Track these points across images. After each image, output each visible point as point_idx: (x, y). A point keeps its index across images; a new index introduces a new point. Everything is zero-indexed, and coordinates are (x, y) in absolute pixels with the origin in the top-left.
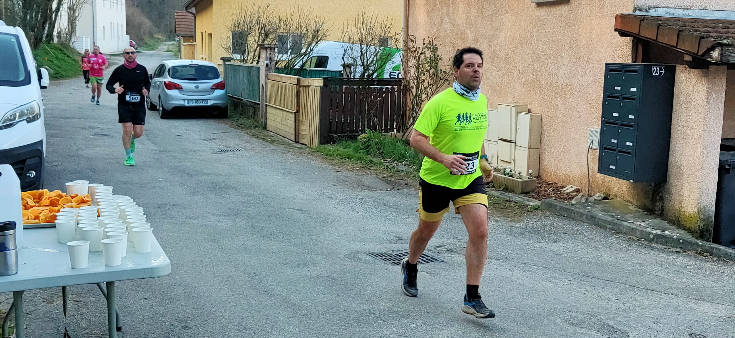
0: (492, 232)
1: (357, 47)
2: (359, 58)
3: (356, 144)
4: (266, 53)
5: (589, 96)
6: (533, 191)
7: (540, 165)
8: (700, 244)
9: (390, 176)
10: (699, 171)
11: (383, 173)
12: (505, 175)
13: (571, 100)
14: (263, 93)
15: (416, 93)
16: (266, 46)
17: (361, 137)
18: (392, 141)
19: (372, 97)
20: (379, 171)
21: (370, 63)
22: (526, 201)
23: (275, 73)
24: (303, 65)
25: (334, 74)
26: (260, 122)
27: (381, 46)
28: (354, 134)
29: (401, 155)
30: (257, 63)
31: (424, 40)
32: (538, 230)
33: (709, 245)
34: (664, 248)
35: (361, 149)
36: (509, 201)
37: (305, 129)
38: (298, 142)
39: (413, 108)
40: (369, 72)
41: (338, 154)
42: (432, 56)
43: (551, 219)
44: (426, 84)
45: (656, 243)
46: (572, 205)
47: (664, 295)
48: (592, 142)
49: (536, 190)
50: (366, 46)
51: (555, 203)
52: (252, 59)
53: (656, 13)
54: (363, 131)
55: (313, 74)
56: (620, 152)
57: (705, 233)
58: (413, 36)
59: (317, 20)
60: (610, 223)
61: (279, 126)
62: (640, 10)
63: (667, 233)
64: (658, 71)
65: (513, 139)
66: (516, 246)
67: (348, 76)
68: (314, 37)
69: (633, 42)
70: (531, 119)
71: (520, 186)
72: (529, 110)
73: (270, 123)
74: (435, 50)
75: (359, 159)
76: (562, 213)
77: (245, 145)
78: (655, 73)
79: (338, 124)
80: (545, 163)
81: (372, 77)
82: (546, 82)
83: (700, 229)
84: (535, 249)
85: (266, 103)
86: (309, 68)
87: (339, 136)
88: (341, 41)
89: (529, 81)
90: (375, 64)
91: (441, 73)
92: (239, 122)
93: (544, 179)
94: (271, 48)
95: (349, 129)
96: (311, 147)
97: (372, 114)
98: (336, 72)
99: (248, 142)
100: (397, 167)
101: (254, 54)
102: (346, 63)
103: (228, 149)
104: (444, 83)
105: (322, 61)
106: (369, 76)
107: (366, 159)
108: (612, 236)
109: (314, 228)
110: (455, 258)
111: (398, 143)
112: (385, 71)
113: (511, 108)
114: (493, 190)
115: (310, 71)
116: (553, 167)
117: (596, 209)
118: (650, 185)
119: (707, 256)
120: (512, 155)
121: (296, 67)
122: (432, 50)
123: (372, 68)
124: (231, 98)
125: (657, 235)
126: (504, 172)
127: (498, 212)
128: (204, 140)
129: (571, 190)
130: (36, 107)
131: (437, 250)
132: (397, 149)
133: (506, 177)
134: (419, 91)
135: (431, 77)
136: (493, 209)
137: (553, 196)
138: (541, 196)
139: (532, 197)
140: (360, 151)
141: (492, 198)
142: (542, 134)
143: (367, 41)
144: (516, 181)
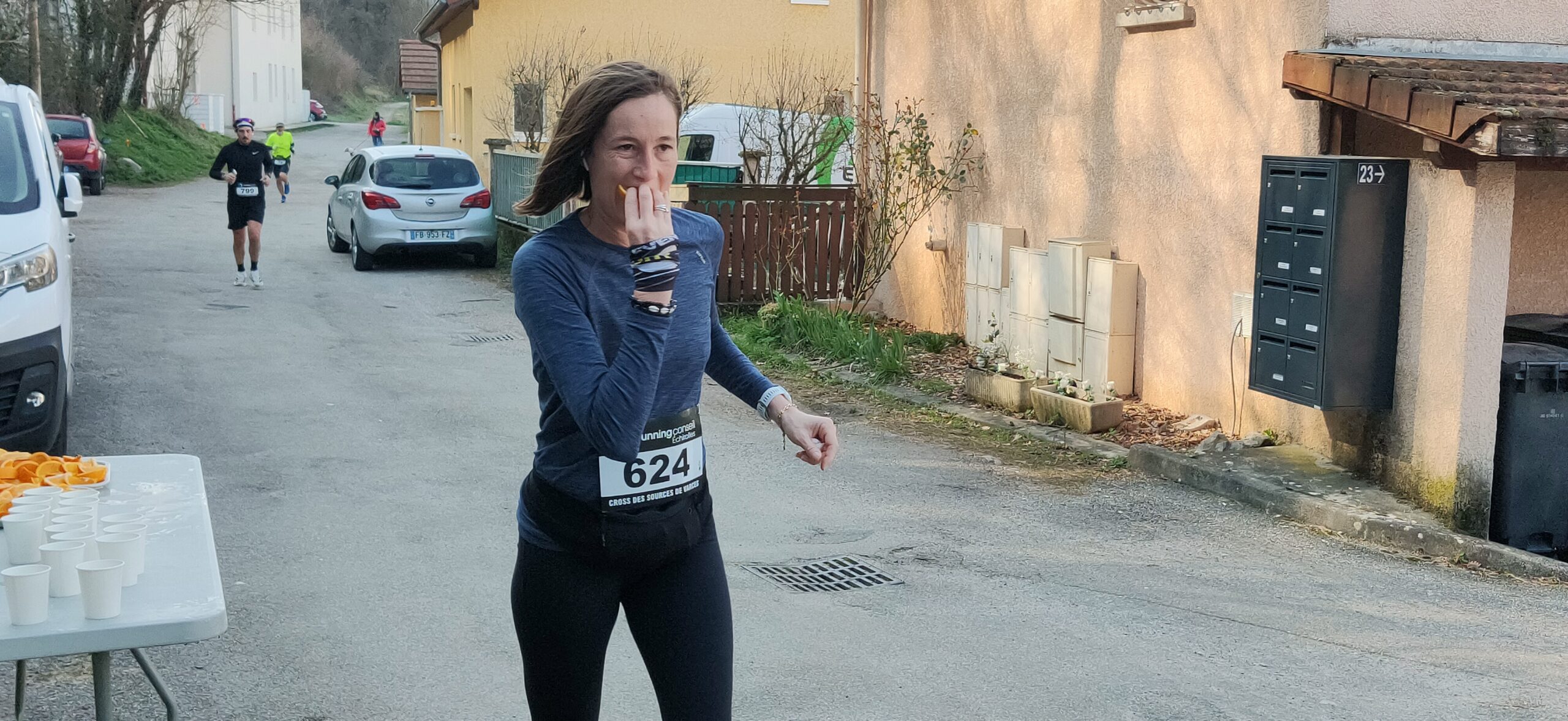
0: (1019, 518)
1: (773, 116)
2: (776, 138)
3: (755, 325)
5: (1233, 226)
6: (1115, 428)
7: (1136, 371)
8: (1461, 542)
9: (820, 395)
10: (1459, 387)
11: (807, 388)
12: (1058, 392)
13: (1197, 233)
15: (882, 214)
17: (766, 310)
18: (829, 318)
19: (791, 225)
20: (799, 383)
21: (800, 151)
22: (1098, 447)
25: (724, 172)
28: (755, 302)
29: (846, 349)
31: (896, 104)
32: (1117, 513)
33: (1480, 546)
34: (1384, 551)
35: (765, 336)
36: (1064, 449)
39: (876, 249)
40: (797, 169)
42: (914, 137)
43: (1148, 488)
44: (902, 198)
45: (1369, 537)
46: (1194, 458)
47: (1368, 655)
48: (1241, 321)
49: (1122, 427)
50: (790, 113)
51: (1158, 454)
53: (1373, 48)
54: (770, 298)
56: (1293, 344)
57: (1474, 518)
58: (876, 95)
59: (688, 58)
60: (1272, 496)
62: (1337, 42)
63: (1391, 517)
64: (1371, 173)
65: (1079, 315)
67: (753, 178)
69: (1322, 110)
70: (1116, 271)
71: (1089, 417)
72: (1112, 253)
74: (921, 123)
75: (759, 357)
76: (1173, 475)
78: (1365, 178)
80: (1147, 366)
81: (805, 180)
83: (1462, 510)
84: (1104, 553)
88: (739, 103)
90: (811, 152)
91: (934, 173)
93: (1144, 400)
95: (742, 293)
97: (788, 261)
98: (728, 168)
100: (837, 374)
102: (749, 149)
103: (488, 335)
104: (940, 195)
105: (701, 147)
106: (798, 177)
107: (773, 358)
108: (1274, 525)
110: (930, 576)
111: (842, 323)
112: (833, 167)
113: (1075, 250)
114: (1033, 424)
116: (1162, 375)
117: (1246, 466)
118: (1360, 415)
119: (1474, 570)
120: (1078, 349)
122: (914, 124)
123: (804, 160)
124: (503, 224)
125: (1371, 525)
126: (1057, 385)
127: (1037, 473)
128: (440, 315)
129: (1198, 424)
130: (48, 256)
131: (896, 558)
132: (838, 336)
133: (1060, 396)
134: (889, 210)
135: (913, 183)
136: (1028, 467)
137: (1158, 436)
138: (1132, 437)
139: (1113, 440)
140: (763, 340)
141: (1030, 443)
142: (1138, 304)
143: (792, 102)
144: (1082, 407)
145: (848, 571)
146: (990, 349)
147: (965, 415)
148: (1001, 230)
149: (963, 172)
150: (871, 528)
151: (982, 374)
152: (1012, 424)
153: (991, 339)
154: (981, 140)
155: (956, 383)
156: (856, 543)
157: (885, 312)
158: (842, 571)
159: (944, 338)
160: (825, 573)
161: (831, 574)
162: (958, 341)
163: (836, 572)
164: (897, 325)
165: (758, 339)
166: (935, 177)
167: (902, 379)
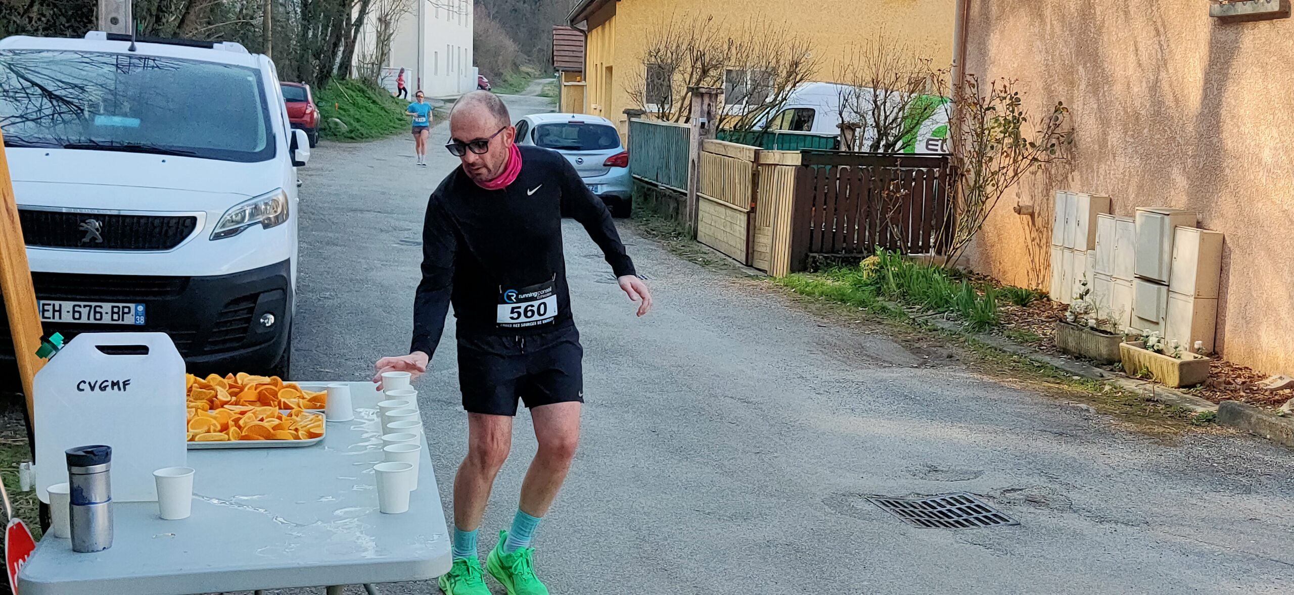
0: (1119, 466)
1: (868, 93)
2: (870, 113)
3: (856, 275)
4: (702, 104)
6: (1202, 383)
7: (1218, 331)
9: (919, 339)
11: (906, 333)
12: (1146, 348)
14: (691, 175)
15: (975, 181)
16: (703, 91)
17: (868, 262)
18: (925, 271)
19: (891, 188)
20: (898, 329)
21: (891, 123)
22: (1186, 401)
23: (717, 138)
24: (769, 124)
25: (823, 141)
26: (687, 225)
27: (912, 92)
28: (855, 255)
29: (941, 299)
30: (686, 122)
31: (993, 83)
32: (1212, 465)
35: (867, 285)
36: (1154, 401)
37: (763, 240)
38: (751, 266)
39: (968, 211)
40: (887, 139)
41: (822, 293)
42: (1008, 113)
43: (1238, 442)
44: (994, 166)
46: (1282, 416)
50: (884, 91)
51: (1247, 411)
52: (677, 113)
54: (873, 253)
55: (785, 142)
58: (973, 75)
59: (797, 42)
61: (720, 236)
65: (1165, 278)
66: (1166, 498)
67: (849, 147)
68: (789, 74)
70: (1202, 240)
71: (1177, 373)
72: (1198, 223)
73: (703, 229)
74: (1015, 102)
75: (862, 303)
76: (1262, 432)
77: (656, 268)
79: (826, 236)
80: (1228, 328)
81: (893, 149)
82: (1234, 170)
84: (1206, 505)
85: (699, 194)
86: (778, 131)
87: (826, 258)
88: (839, 82)
89: (1201, 167)
90: (900, 125)
91: (1025, 145)
92: (650, 225)
93: (1225, 358)
94: (710, 95)
95: (844, 245)
96: (775, 275)
97: (888, 220)
98: (827, 137)
99: (663, 263)
100: (933, 321)
101: (682, 105)
102: (846, 120)
104: (1030, 165)
105: (803, 117)
106: (887, 146)
107: (875, 304)
109: (767, 438)
110: (1042, 518)
111: (936, 276)
112: (918, 138)
113: (1162, 219)
114: (1122, 377)
115: (781, 136)
116: (1243, 336)
120: (1161, 309)
121: (755, 128)
122: (1008, 102)
123: (893, 131)
124: (639, 183)
126: (1145, 343)
127: (1130, 424)
128: (585, 256)
129: (1280, 383)
130: (281, 199)
131: (1007, 498)
132: (933, 286)
133: (1150, 352)
134: (981, 178)
135: (1005, 154)
136: (1121, 417)
137: (1244, 394)
138: (1218, 393)
139: (1199, 395)
140: (864, 288)
141: (1120, 393)
142: (1222, 270)
143: (887, 82)
144: (1170, 363)
145: (965, 509)
146: (1078, 305)
147: (1056, 365)
148: (1089, 199)
149: (1053, 145)
150: (981, 468)
151: (1072, 328)
152: (1102, 376)
153: (1081, 297)
154: (1071, 117)
155: (1046, 335)
156: (969, 481)
157: (971, 268)
158: (959, 509)
159: (1029, 294)
160: (943, 510)
161: (949, 511)
162: (1043, 297)
163: (954, 509)
164: (984, 279)
165: (860, 287)
166: (1027, 150)
167: (994, 329)
